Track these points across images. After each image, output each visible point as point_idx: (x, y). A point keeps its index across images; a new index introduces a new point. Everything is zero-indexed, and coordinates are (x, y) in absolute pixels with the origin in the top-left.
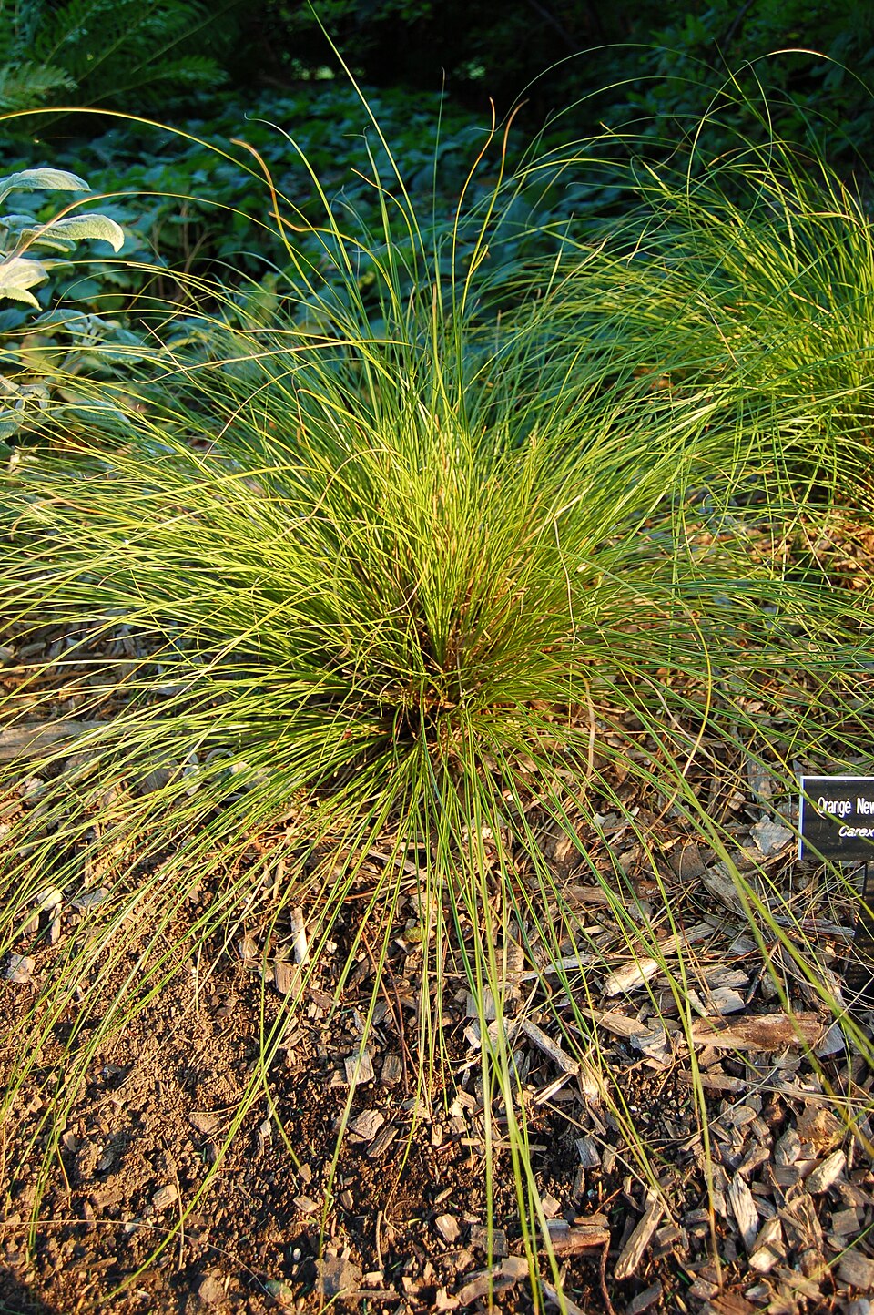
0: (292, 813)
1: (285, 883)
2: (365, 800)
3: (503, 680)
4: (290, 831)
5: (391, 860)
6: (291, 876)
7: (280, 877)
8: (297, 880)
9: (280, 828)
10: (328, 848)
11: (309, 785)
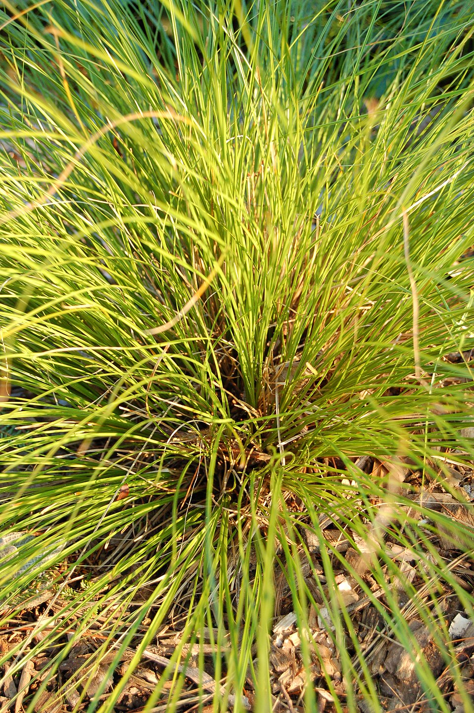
0: (47, 595)
1: (32, 692)
2: (143, 583)
3: (336, 428)
4: (44, 621)
5: (173, 665)
6: (39, 684)
7: (26, 682)
8: (49, 689)
9: (31, 617)
10: (92, 647)
11: (72, 558)
